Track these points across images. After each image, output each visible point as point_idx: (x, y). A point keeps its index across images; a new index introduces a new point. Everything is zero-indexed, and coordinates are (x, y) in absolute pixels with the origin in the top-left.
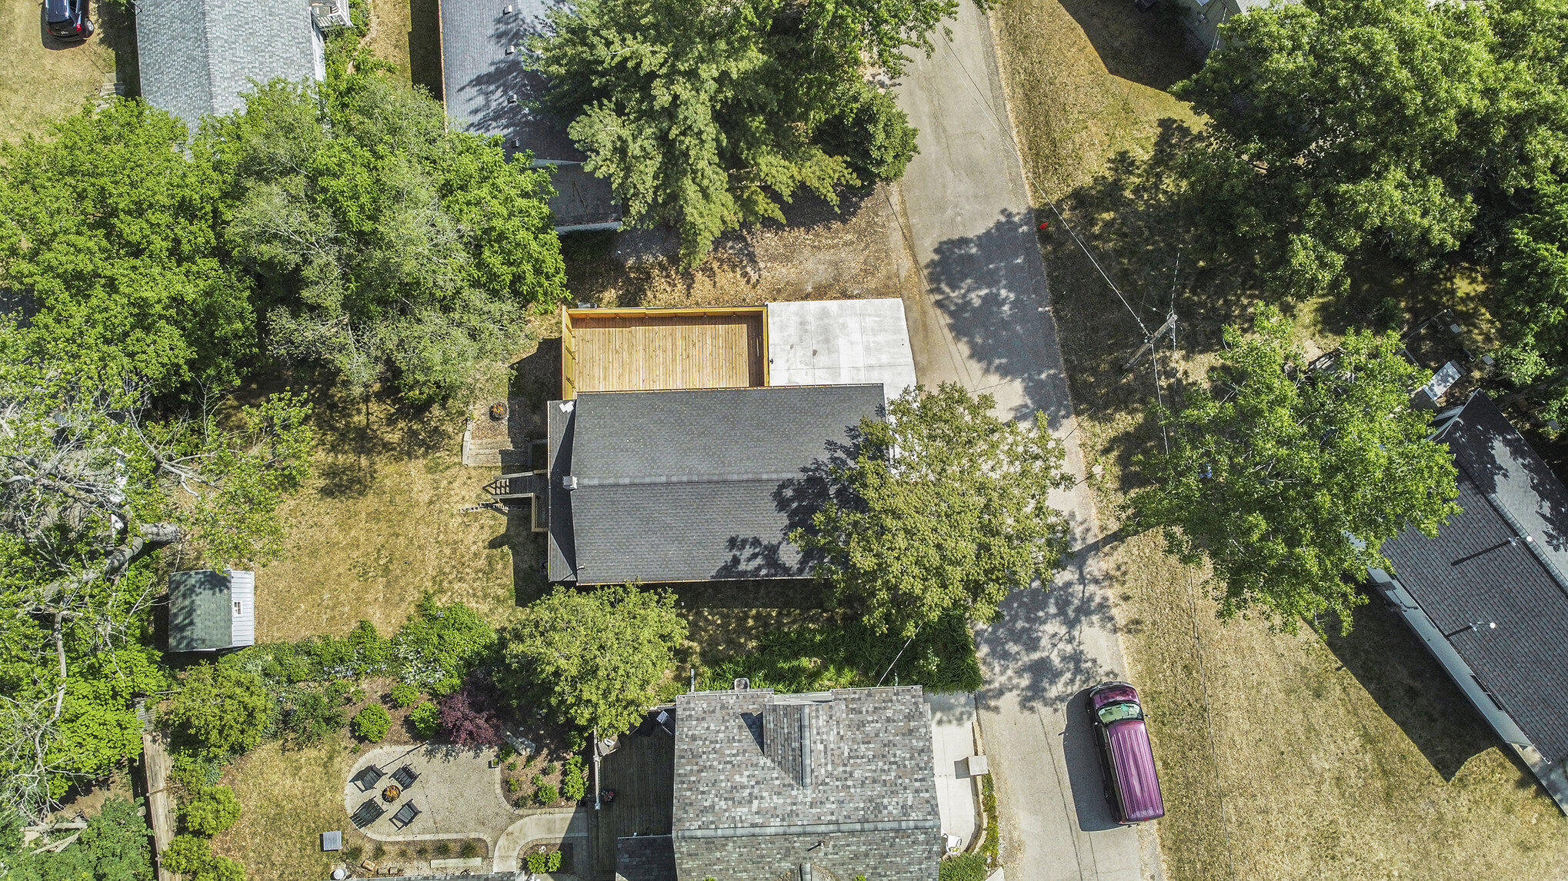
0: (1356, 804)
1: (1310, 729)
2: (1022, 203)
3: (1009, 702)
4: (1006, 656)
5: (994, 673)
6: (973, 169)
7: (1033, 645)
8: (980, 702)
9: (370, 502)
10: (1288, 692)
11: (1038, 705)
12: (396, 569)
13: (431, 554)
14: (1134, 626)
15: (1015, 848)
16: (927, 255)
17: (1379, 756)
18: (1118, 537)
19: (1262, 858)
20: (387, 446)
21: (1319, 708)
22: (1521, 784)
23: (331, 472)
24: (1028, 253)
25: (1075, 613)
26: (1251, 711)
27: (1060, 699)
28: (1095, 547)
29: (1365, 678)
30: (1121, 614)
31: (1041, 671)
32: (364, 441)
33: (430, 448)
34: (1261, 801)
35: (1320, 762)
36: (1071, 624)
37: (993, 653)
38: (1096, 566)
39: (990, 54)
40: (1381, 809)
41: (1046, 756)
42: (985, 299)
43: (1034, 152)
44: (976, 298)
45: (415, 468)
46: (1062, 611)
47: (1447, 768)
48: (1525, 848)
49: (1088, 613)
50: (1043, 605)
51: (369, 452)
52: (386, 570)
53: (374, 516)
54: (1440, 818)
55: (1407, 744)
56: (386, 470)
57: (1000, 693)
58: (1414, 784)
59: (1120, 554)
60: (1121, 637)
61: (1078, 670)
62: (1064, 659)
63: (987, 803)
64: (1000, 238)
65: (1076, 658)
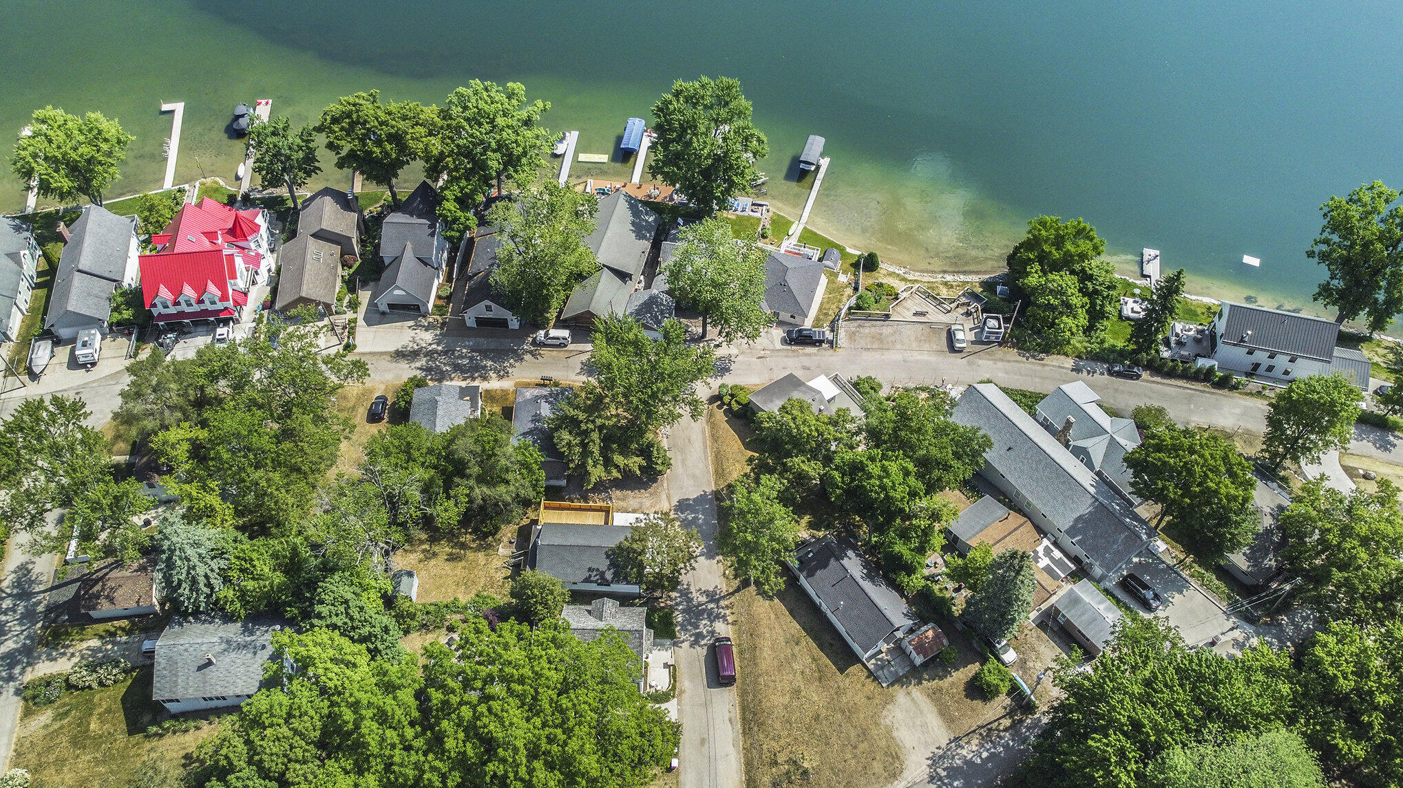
0: (808, 681)
1: (793, 655)
2: (710, 487)
3: (686, 645)
4: (686, 630)
5: (682, 636)
6: (694, 477)
7: (697, 627)
8: (675, 644)
9: (463, 563)
10: (787, 643)
11: (697, 647)
12: (469, 583)
13: (483, 580)
14: (734, 623)
15: (682, 692)
16: (675, 502)
17: (818, 665)
18: (733, 594)
19: (773, 697)
20: (471, 548)
21: (797, 648)
22: (868, 677)
23: (451, 554)
24: (710, 504)
25: (713, 617)
26: (772, 649)
27: (705, 645)
28: (724, 597)
29: (814, 639)
30: (730, 619)
31: (699, 636)
32: (463, 546)
33: (486, 549)
34: (773, 678)
35: (796, 666)
36: (712, 622)
37: (682, 629)
38: (723, 603)
39: (704, 443)
40: (817, 683)
41: (697, 663)
42: (693, 518)
43: (716, 472)
44: (690, 517)
45: (481, 555)
46: (709, 617)
47: (842, 670)
48: (869, 698)
49: (719, 618)
50: (703, 615)
51: (464, 550)
52: (466, 584)
53: (464, 568)
54: (839, 687)
55: (828, 662)
56: (470, 555)
57: (683, 642)
58: (830, 675)
59: (732, 599)
60: (730, 626)
61: (713, 636)
62: (708, 632)
63: (674, 676)
64: (701, 499)
65: (713, 632)
